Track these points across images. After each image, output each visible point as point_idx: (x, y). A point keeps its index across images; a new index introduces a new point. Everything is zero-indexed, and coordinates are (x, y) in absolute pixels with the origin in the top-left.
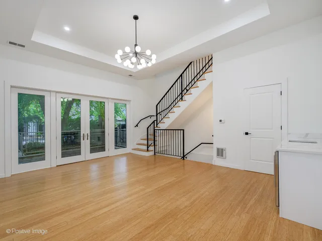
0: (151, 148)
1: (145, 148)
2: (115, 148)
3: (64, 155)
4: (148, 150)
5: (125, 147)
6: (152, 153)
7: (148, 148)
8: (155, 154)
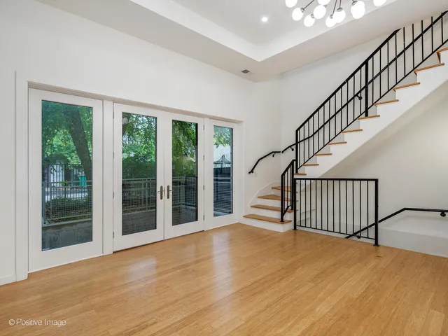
0: (289, 216)
1: (277, 215)
2: (215, 215)
3: (127, 230)
4: (282, 220)
5: (230, 213)
6: (290, 226)
7: (283, 215)
8: (295, 228)
